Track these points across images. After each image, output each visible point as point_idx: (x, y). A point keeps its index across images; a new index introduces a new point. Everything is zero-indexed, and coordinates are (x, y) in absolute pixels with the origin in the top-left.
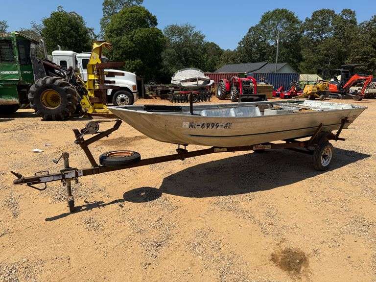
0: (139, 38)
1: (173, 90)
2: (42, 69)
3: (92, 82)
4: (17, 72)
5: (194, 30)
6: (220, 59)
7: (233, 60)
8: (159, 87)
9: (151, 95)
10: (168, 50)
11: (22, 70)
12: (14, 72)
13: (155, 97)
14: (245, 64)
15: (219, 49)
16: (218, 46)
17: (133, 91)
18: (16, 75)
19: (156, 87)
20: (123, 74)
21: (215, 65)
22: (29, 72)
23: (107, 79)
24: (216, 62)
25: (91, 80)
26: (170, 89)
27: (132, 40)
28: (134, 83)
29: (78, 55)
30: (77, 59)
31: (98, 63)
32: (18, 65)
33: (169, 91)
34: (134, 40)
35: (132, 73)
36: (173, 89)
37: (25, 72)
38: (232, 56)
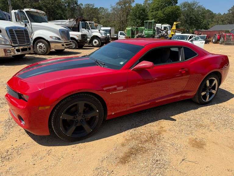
0: (168, 12)
2: (159, 31)
5: (199, 4)
6: (212, 21)
7: (223, 21)
12: (151, 32)
14: (231, 25)
15: (212, 13)
16: (212, 12)
21: (209, 25)
24: (209, 23)
30: (162, 27)
31: (175, 29)
37: (154, 32)
38: (222, 18)
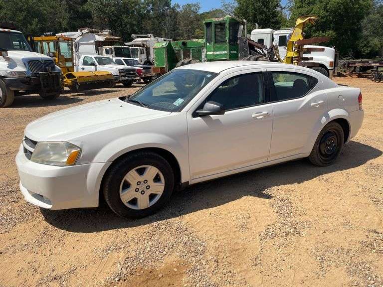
1: (378, 67)
2: (247, 48)
3: (290, 59)
4: (226, 52)
8: (359, 63)
9: (344, 74)
10: (371, 16)
11: (230, 50)
12: (223, 52)
13: (350, 75)
17: (329, 68)
18: (225, 54)
19: (355, 63)
20: (323, 50)
22: (235, 52)
23: (305, 56)
25: (289, 57)
26: (373, 65)
27: (325, 9)
28: (332, 60)
29: (276, 32)
30: (274, 36)
31: (299, 40)
32: (227, 45)
33: (372, 67)
34: (328, 8)
35: (331, 48)
36: (378, 65)
37: (232, 52)
